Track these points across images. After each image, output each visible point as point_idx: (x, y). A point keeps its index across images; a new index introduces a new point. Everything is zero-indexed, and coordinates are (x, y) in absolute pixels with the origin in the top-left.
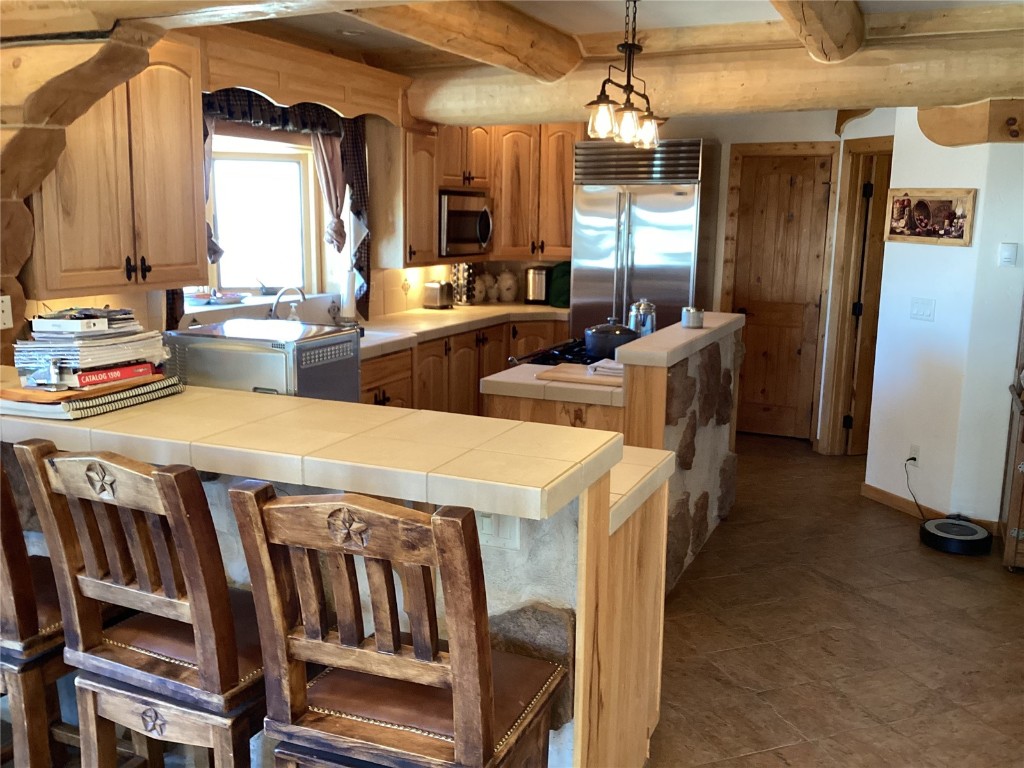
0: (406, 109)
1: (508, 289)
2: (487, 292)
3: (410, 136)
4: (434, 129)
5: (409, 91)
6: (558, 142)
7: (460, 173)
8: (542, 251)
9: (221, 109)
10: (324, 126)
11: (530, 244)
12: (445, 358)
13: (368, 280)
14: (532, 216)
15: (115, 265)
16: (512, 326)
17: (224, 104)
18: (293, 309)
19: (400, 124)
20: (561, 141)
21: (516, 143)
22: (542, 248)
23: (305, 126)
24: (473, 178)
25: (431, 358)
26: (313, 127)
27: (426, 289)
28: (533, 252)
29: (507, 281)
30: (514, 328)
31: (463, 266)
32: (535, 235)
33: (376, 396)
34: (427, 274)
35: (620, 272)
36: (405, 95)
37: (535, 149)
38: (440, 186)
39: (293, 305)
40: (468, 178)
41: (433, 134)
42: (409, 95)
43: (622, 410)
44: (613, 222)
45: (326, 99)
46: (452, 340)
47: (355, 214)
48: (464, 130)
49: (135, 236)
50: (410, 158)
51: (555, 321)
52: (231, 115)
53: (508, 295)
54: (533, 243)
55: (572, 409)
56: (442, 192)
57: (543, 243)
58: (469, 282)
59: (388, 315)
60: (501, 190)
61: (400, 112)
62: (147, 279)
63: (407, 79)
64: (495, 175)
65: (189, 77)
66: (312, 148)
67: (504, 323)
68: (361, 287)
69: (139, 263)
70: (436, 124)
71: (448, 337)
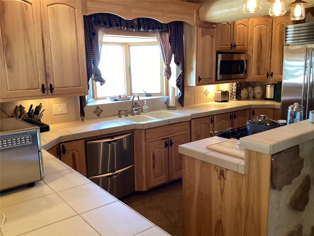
0: (198, 18)
1: (258, 93)
2: (248, 95)
3: (200, 30)
4: (214, 26)
5: (200, 10)
6: (281, 27)
7: (229, 44)
8: (272, 77)
9: (105, 23)
10: (159, 28)
11: (266, 74)
12: (211, 125)
13: (183, 91)
14: (268, 62)
15: (36, 88)
16: (252, 110)
17: (107, 21)
18: (145, 103)
19: (195, 25)
20: (282, 27)
21: (260, 30)
22: (272, 75)
23: (149, 28)
24: (236, 46)
25: (203, 125)
26: (153, 28)
27: (216, 93)
28: (267, 77)
29: (258, 90)
30: (253, 111)
31: (235, 84)
32: (269, 70)
33: (166, 142)
34: (218, 87)
35: (306, 86)
36: (198, 12)
37: (269, 32)
38: (217, 50)
39: (145, 101)
40: (233, 46)
41: (214, 28)
42: (200, 12)
43: (244, 176)
44: (303, 63)
45: (152, 16)
46: (215, 117)
47: (176, 64)
48: (232, 25)
49: (47, 76)
50: (201, 39)
51: (274, 109)
52: (111, 26)
53: (258, 96)
54: (268, 73)
55: (219, 170)
56: (218, 53)
57: (272, 73)
58: (237, 91)
59: (196, 105)
60: (252, 50)
61: (195, 19)
62: (53, 93)
63: (198, 5)
64: (250, 44)
65: (75, 9)
66: (156, 38)
67: (248, 109)
68: (180, 93)
69: (49, 86)
70: (215, 24)
71: (213, 115)
